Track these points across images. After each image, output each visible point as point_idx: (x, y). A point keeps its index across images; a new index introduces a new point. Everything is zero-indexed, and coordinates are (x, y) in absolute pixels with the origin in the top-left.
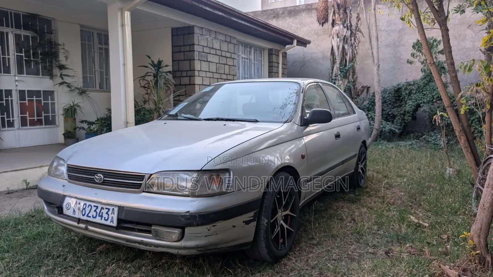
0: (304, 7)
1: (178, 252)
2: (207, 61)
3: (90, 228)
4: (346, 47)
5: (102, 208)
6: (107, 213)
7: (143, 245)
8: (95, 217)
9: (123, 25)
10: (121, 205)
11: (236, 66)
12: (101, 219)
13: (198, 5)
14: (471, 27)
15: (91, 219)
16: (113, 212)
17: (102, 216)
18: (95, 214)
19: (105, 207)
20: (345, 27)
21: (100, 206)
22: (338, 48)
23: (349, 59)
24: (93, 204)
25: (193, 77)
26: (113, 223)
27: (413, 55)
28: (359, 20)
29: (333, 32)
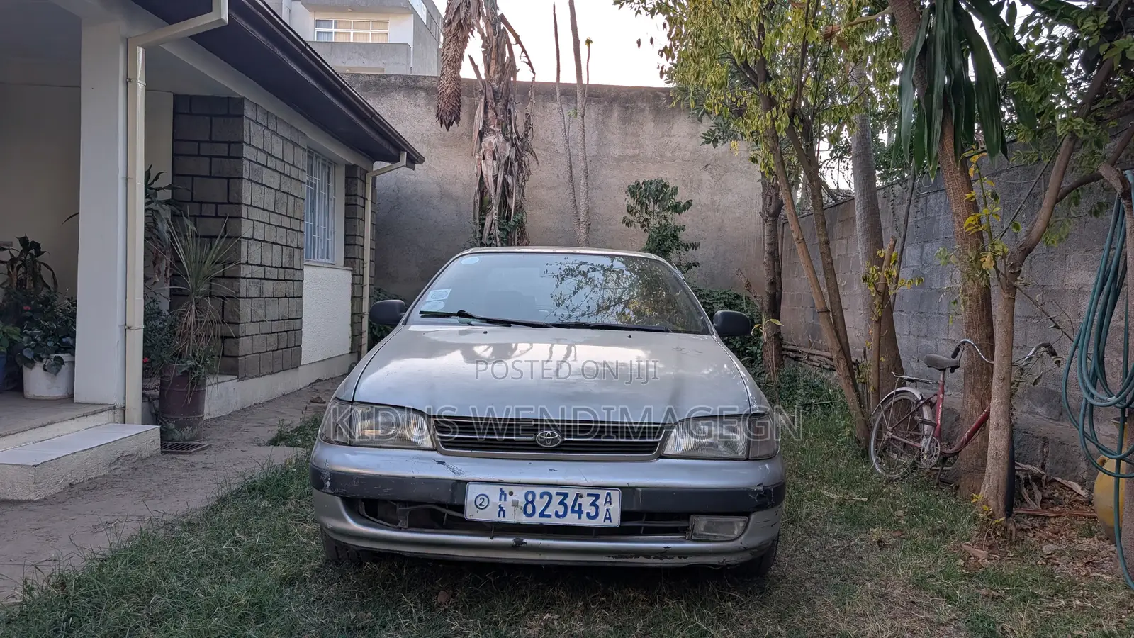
0: (400, 81)
1: (724, 560)
2: (262, 184)
3: (529, 541)
4: (510, 180)
5: (579, 496)
6: (593, 504)
7: (656, 557)
8: (565, 515)
9: (128, 81)
10: (630, 485)
11: (304, 200)
12: (580, 518)
13: (282, 56)
14: (708, 167)
15: (554, 521)
16: (609, 500)
17: (580, 512)
18: (561, 510)
19: (584, 492)
20: (507, 140)
21: (572, 493)
22: (495, 182)
23: (516, 207)
24: (553, 491)
25: (237, 220)
26: (611, 521)
27: (630, 209)
28: (530, 128)
29: (485, 147)
